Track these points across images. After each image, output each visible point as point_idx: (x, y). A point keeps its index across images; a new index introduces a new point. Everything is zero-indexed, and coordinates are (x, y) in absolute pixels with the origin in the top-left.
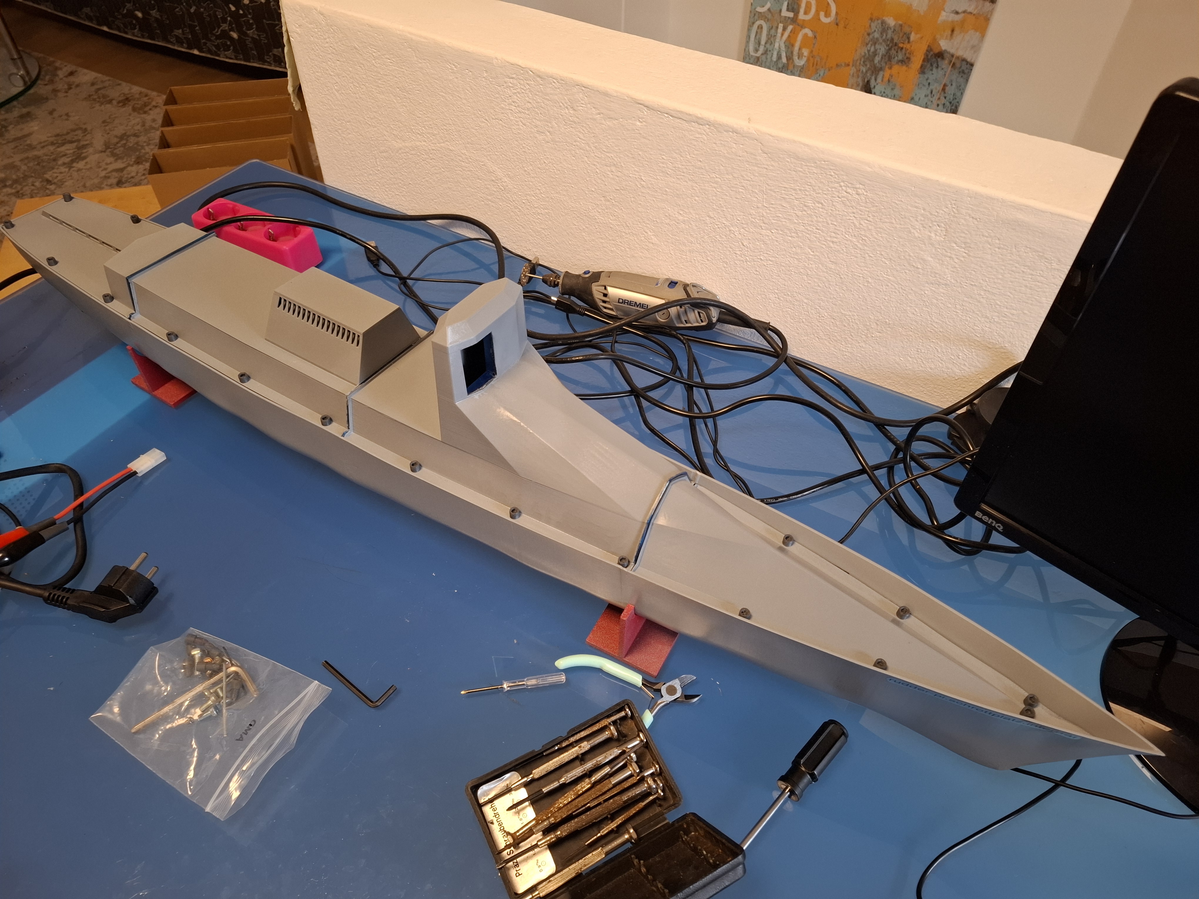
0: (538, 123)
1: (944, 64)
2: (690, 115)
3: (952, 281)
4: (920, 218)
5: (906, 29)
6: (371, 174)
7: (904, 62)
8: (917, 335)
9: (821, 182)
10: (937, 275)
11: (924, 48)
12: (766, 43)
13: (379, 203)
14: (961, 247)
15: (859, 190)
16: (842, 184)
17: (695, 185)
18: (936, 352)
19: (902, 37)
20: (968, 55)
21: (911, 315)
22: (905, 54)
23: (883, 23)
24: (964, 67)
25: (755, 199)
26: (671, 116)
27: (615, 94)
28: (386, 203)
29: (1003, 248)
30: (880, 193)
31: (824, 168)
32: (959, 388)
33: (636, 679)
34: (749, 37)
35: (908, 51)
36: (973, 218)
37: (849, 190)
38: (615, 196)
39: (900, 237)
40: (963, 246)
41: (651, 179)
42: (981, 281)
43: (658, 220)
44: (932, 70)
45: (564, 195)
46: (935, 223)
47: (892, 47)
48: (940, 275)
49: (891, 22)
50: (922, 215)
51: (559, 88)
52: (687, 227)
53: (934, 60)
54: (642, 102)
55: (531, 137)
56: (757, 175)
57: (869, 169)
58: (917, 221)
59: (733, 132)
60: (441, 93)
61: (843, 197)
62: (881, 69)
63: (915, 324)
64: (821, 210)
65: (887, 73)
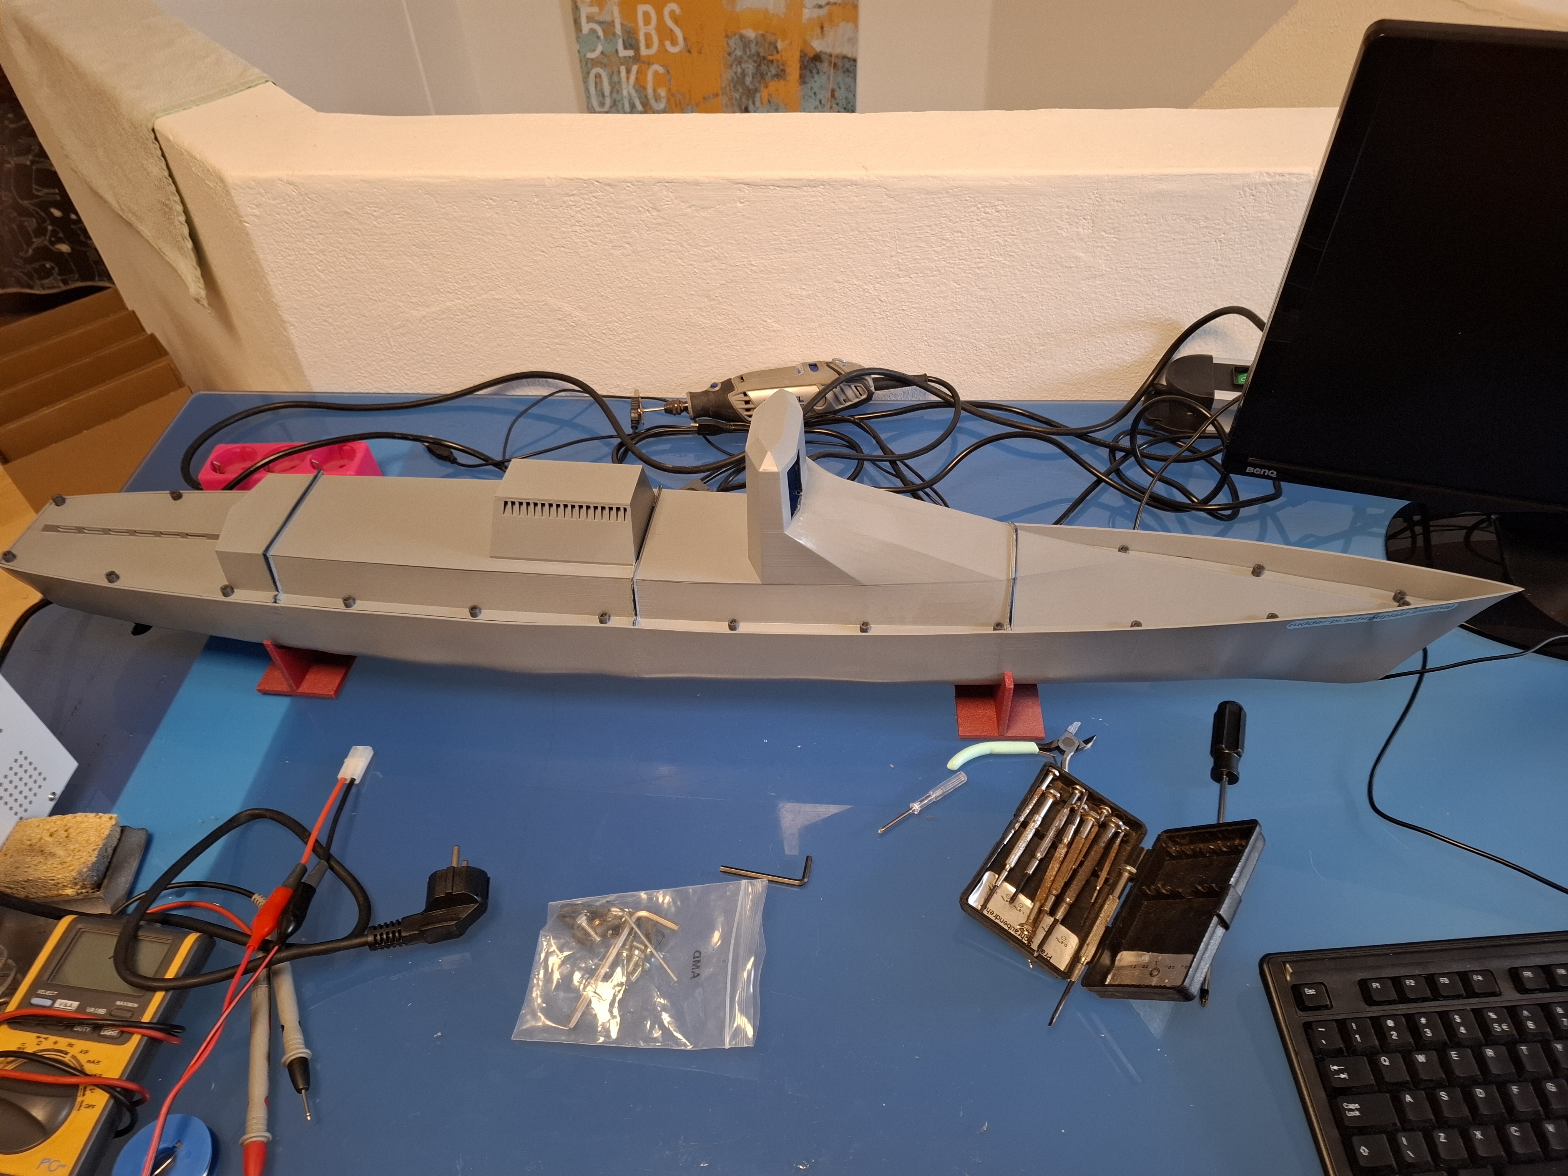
0: (612, 237)
1: (824, 67)
2: (801, 180)
3: (1108, 269)
4: (1065, 216)
5: (770, 38)
6: (382, 360)
7: (780, 76)
8: (1081, 336)
9: (957, 210)
10: (1092, 269)
11: (797, 55)
12: (611, 93)
13: (398, 392)
14: (1111, 233)
15: (999, 207)
16: (979, 206)
17: (815, 253)
18: (1103, 346)
19: (769, 48)
20: (846, 51)
21: (1072, 317)
22: (778, 67)
23: (742, 37)
24: (847, 65)
25: (887, 248)
26: (779, 187)
27: (707, 180)
28: (408, 389)
29: (1151, 223)
30: (1021, 204)
31: (958, 195)
32: (1133, 375)
33: (1031, 747)
34: (587, 91)
35: (780, 62)
36: (1117, 201)
37: (988, 210)
38: (722, 292)
39: (1049, 242)
40: (1112, 231)
41: (763, 261)
42: (1136, 261)
43: (777, 303)
44: (813, 77)
45: (657, 309)
46: (1081, 218)
47: (760, 62)
48: (1094, 268)
49: (751, 34)
50: (1067, 213)
51: (635, 192)
52: (813, 301)
53: (812, 65)
54: (741, 181)
55: (605, 255)
56: (885, 222)
57: (1005, 183)
58: (1063, 221)
59: (851, 185)
60: (476, 237)
61: (983, 218)
62: (756, 90)
63: (1078, 325)
64: (961, 238)
65: (764, 93)
